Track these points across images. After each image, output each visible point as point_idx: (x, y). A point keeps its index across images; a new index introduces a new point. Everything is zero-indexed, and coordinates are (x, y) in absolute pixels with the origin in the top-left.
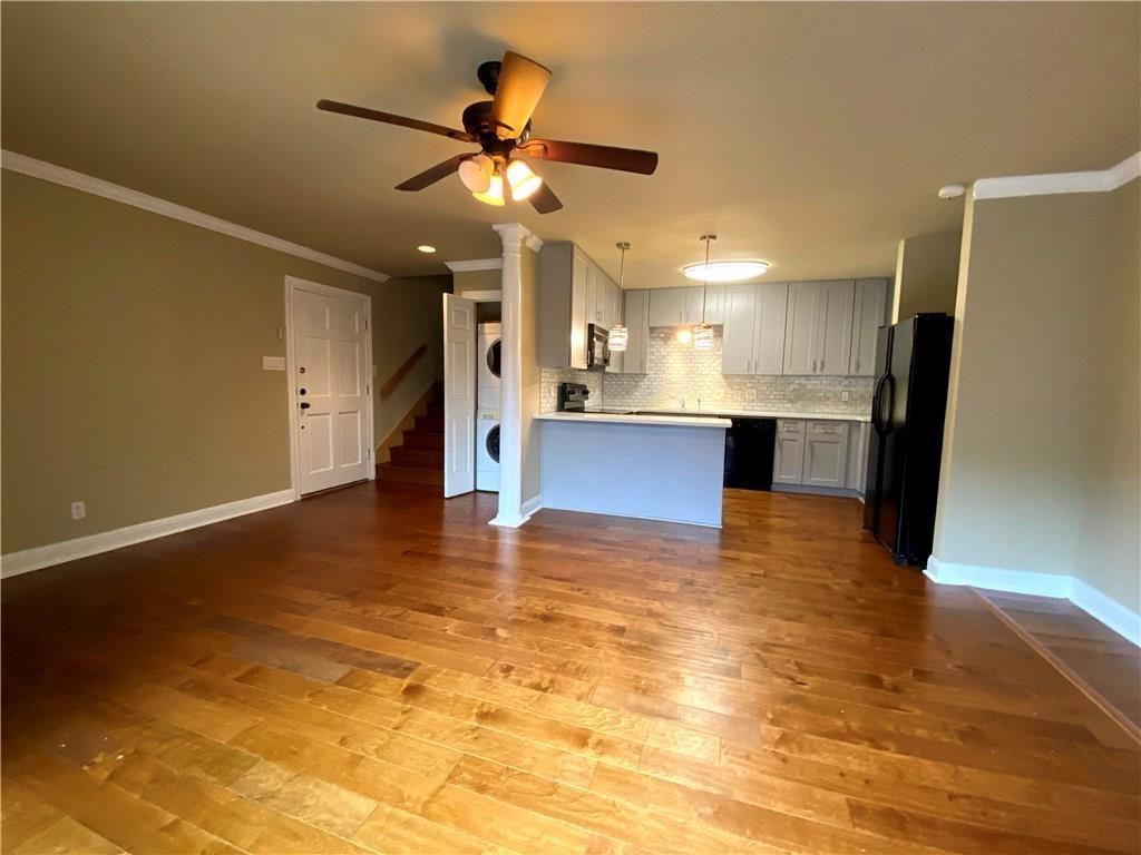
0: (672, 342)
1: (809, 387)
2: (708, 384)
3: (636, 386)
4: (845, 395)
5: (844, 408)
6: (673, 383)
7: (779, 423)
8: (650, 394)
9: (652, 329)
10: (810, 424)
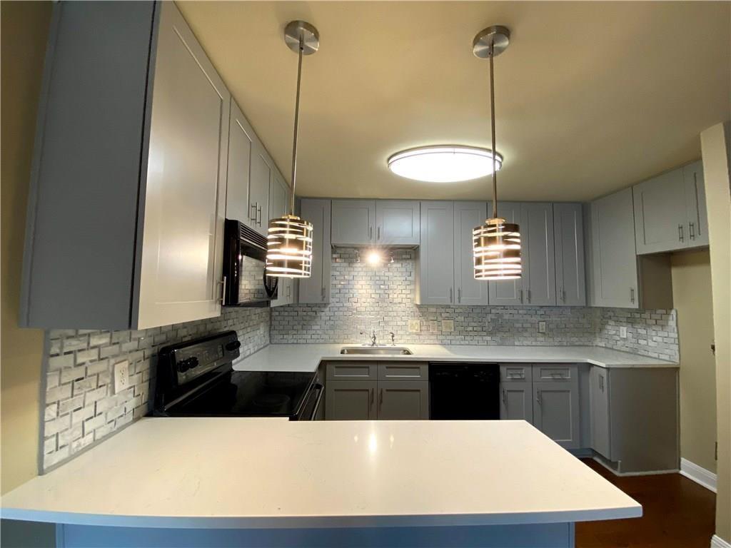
0: (358, 265)
1: (506, 317)
2: (401, 314)
3: (315, 317)
4: (542, 326)
5: (542, 339)
6: (360, 313)
7: (503, 370)
8: (333, 328)
9: (335, 249)
10: (537, 370)
